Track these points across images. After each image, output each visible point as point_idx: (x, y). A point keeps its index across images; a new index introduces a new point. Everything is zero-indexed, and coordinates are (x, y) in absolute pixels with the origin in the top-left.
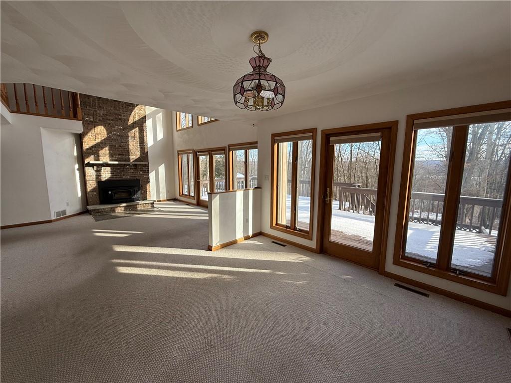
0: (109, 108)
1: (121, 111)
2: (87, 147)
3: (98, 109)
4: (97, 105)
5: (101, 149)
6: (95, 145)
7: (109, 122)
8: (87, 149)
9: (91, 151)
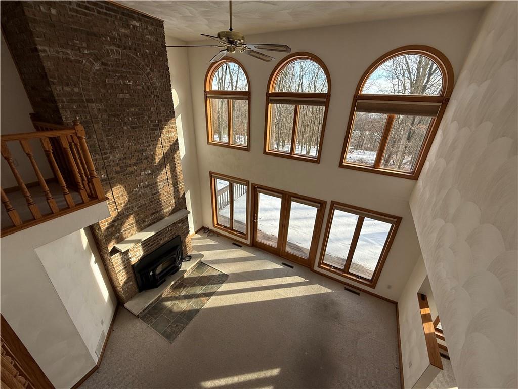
0: (127, 144)
1: (146, 144)
2: (107, 226)
3: (111, 153)
4: (107, 145)
5: (127, 219)
6: (118, 216)
7: (131, 169)
8: (107, 228)
9: (114, 229)
